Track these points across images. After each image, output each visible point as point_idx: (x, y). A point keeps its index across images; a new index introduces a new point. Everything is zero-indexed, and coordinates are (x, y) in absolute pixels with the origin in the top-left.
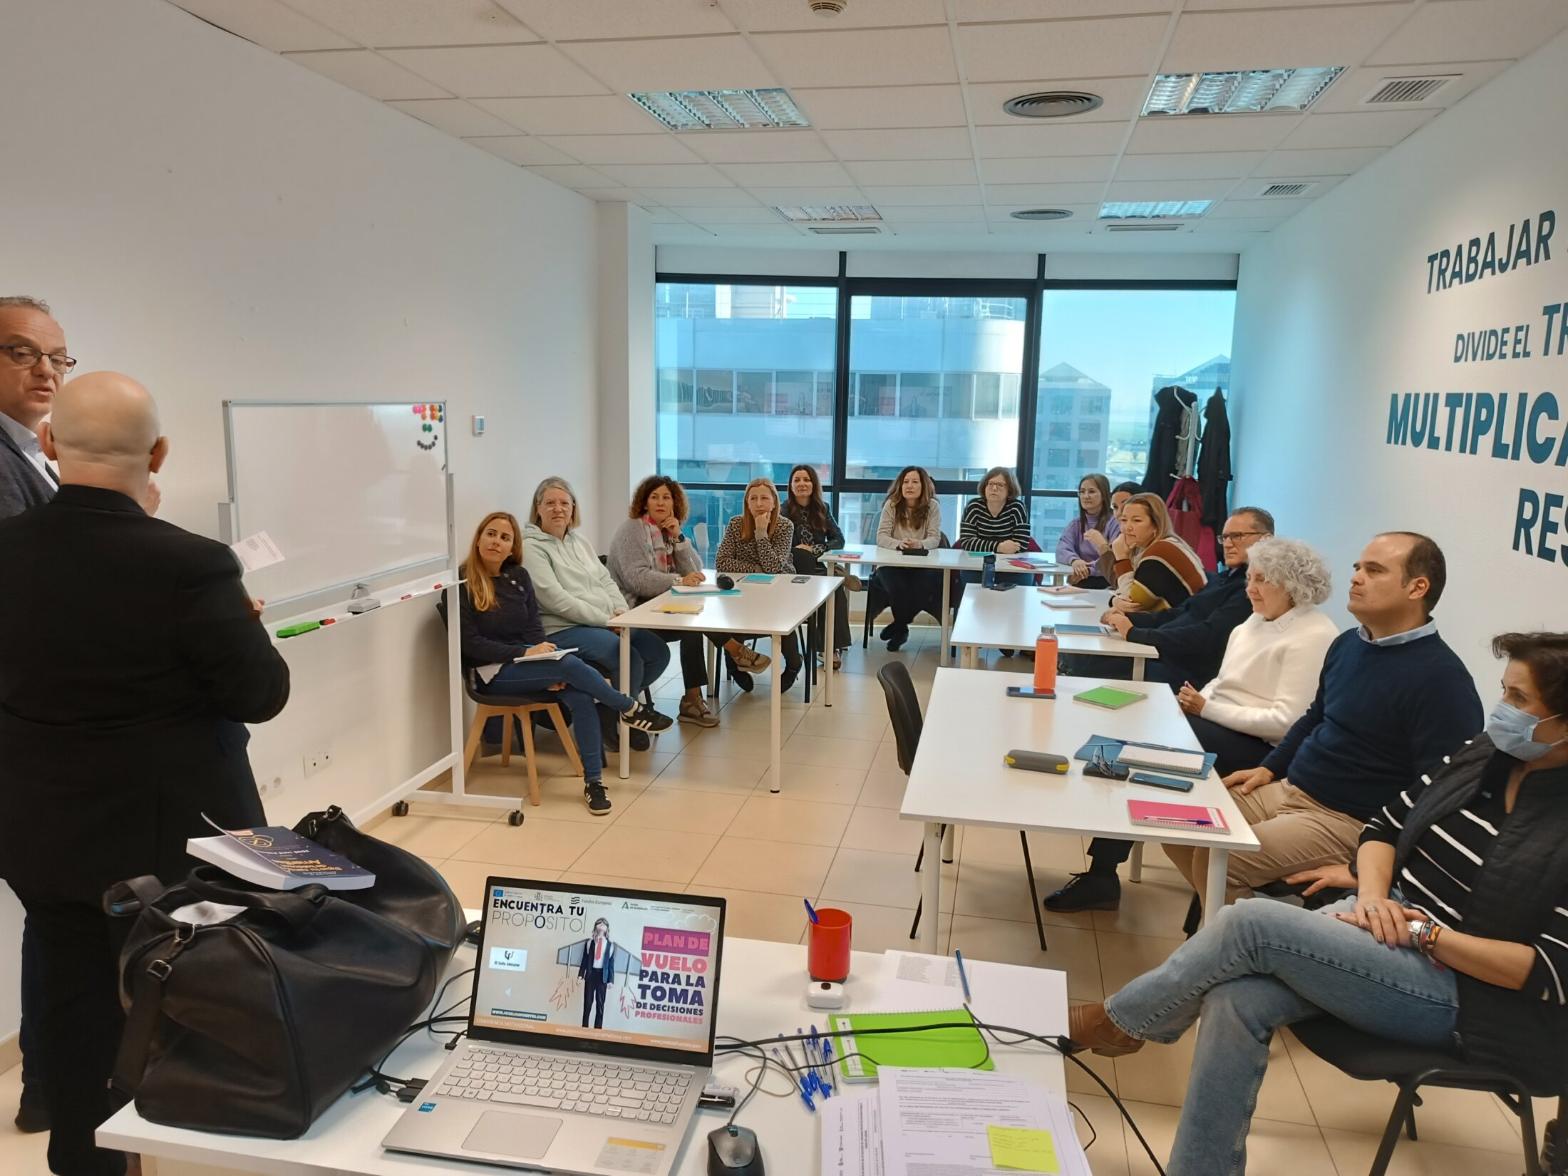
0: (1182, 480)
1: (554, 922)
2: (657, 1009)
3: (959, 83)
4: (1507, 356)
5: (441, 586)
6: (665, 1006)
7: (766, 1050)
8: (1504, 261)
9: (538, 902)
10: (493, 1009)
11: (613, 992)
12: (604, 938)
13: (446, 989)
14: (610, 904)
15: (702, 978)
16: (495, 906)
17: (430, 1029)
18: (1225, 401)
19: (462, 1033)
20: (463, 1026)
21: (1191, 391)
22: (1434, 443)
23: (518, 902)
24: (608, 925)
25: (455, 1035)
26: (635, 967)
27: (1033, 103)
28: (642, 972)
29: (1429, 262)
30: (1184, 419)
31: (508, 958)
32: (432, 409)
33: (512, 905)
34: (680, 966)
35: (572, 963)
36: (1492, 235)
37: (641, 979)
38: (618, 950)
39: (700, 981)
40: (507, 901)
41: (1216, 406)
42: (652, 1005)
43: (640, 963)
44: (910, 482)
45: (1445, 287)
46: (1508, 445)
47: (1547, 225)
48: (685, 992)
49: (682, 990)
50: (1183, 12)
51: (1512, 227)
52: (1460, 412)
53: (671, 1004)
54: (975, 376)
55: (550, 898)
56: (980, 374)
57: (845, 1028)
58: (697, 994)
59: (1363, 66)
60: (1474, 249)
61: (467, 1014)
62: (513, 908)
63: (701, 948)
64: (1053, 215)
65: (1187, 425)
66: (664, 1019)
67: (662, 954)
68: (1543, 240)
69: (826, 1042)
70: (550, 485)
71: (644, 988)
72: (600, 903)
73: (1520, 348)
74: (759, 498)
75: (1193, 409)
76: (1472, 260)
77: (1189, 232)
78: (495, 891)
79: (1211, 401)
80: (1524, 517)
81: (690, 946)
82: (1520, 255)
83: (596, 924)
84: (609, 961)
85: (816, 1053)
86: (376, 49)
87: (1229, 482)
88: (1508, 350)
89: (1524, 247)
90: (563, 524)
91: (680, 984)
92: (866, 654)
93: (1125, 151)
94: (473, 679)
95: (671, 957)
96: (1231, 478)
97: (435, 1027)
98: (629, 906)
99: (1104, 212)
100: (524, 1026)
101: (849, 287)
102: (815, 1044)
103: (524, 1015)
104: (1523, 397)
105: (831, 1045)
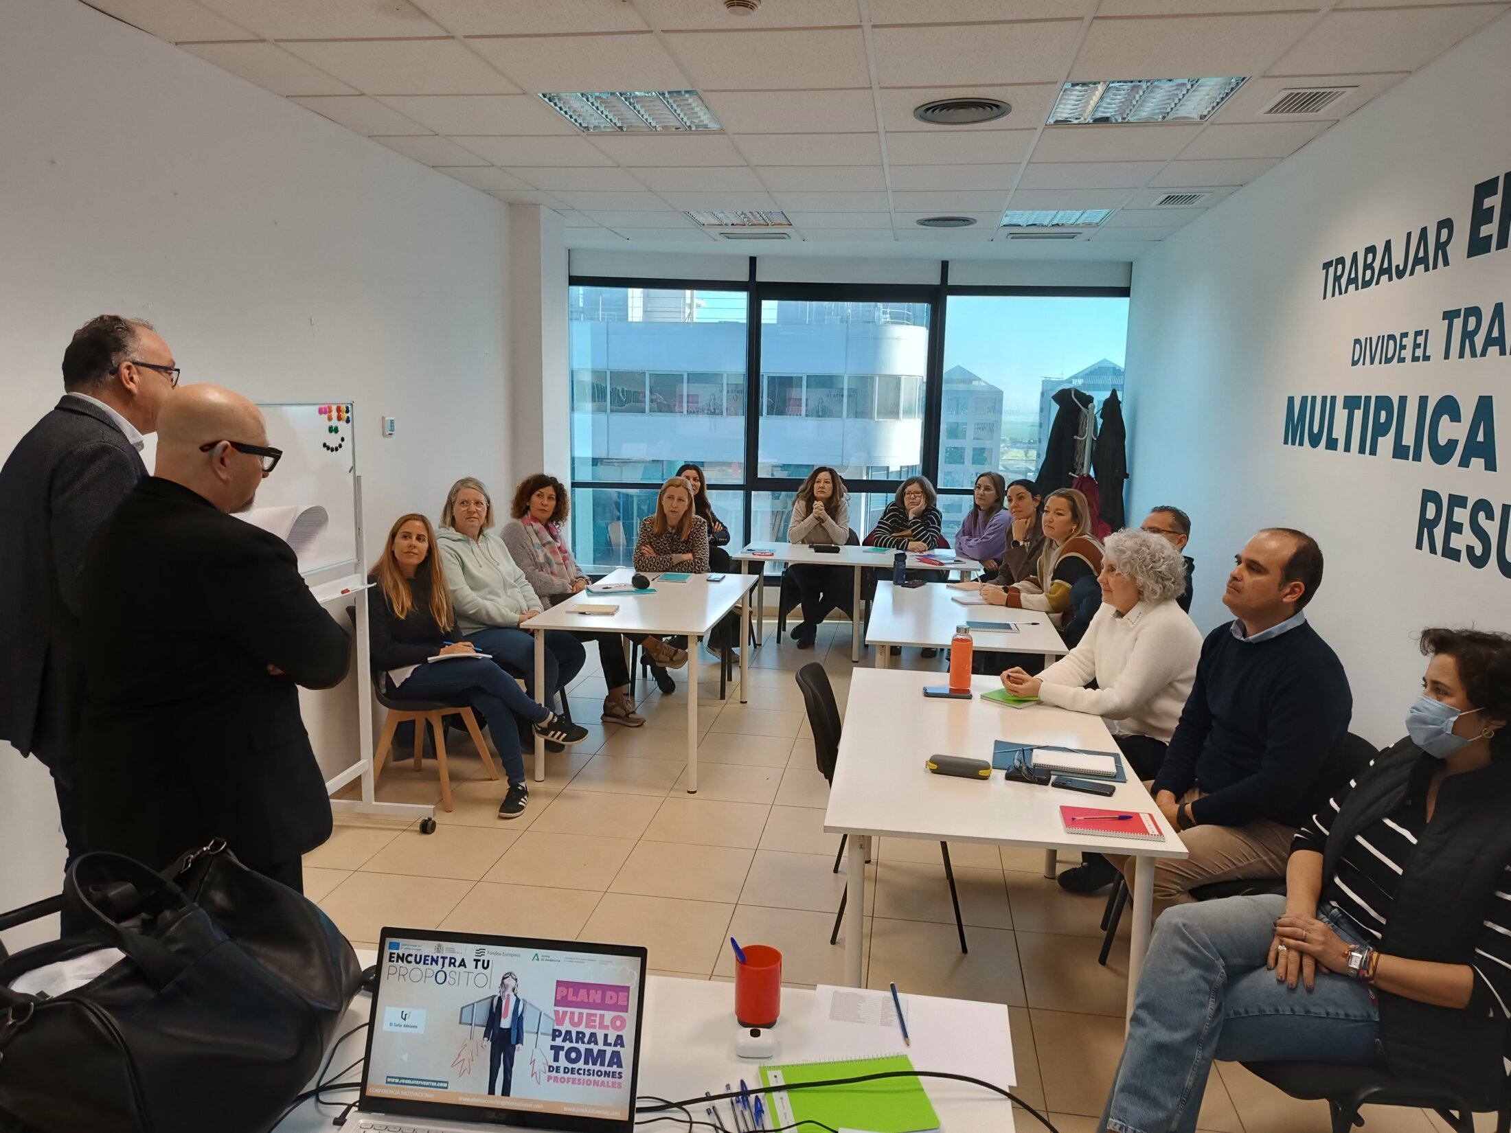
0: (1080, 479)
1: (456, 977)
2: (572, 1073)
3: (871, 88)
4: (1406, 360)
5: (349, 591)
6: (580, 1069)
7: (694, 1112)
8: (1401, 268)
9: (438, 955)
10: (388, 1077)
11: (522, 1054)
12: (512, 994)
13: (338, 1048)
14: (519, 956)
15: (621, 1036)
16: (390, 961)
17: (318, 1100)
18: (1120, 402)
19: (354, 1105)
20: (353, 1096)
21: (1088, 393)
22: (1332, 444)
23: (416, 956)
24: (516, 980)
25: (346, 1107)
26: (548, 1027)
27: (943, 109)
28: (554, 1031)
29: (1323, 269)
30: (1082, 418)
31: (405, 1019)
32: (339, 410)
33: (409, 959)
34: (597, 1023)
35: (477, 1023)
36: (1388, 245)
37: (554, 1040)
38: (528, 1007)
39: (619, 1040)
40: (403, 955)
41: (1112, 406)
42: (565, 1068)
43: (552, 1022)
44: (822, 482)
45: (1340, 293)
46: (1409, 447)
47: (1445, 232)
48: (602, 1053)
49: (599, 1050)
50: (1096, 18)
51: (1409, 235)
52: (1358, 414)
53: (587, 1067)
54: (877, 378)
55: (453, 950)
56: (881, 376)
57: (777, 1082)
58: (616, 1055)
59: (1264, 77)
60: (1370, 256)
61: (360, 1080)
62: (410, 962)
63: (619, 1003)
64: (957, 222)
65: (1084, 423)
66: (579, 1083)
67: (577, 1011)
68: (1441, 247)
69: (757, 1099)
70: (465, 485)
71: (556, 1049)
72: (507, 955)
73: (1419, 352)
74: (676, 499)
75: (1090, 411)
76: (1368, 266)
77: (1086, 240)
78: (390, 943)
79: (1107, 402)
80: (1428, 517)
81: (608, 1001)
82: (1417, 261)
83: (504, 978)
84: (518, 1020)
85: (747, 1113)
86: (276, 40)
87: (1125, 480)
88: (1407, 354)
89: (1421, 254)
90: (477, 524)
91: (596, 1043)
92: (779, 650)
93: (1030, 159)
94: (383, 682)
95: (587, 1014)
96: (1127, 476)
97: (322, 1098)
98: (540, 959)
99: (1006, 221)
100: (422, 1095)
101: (758, 291)
102: (746, 1103)
103: (425, 1083)
104: (1423, 400)
105: (762, 1102)
